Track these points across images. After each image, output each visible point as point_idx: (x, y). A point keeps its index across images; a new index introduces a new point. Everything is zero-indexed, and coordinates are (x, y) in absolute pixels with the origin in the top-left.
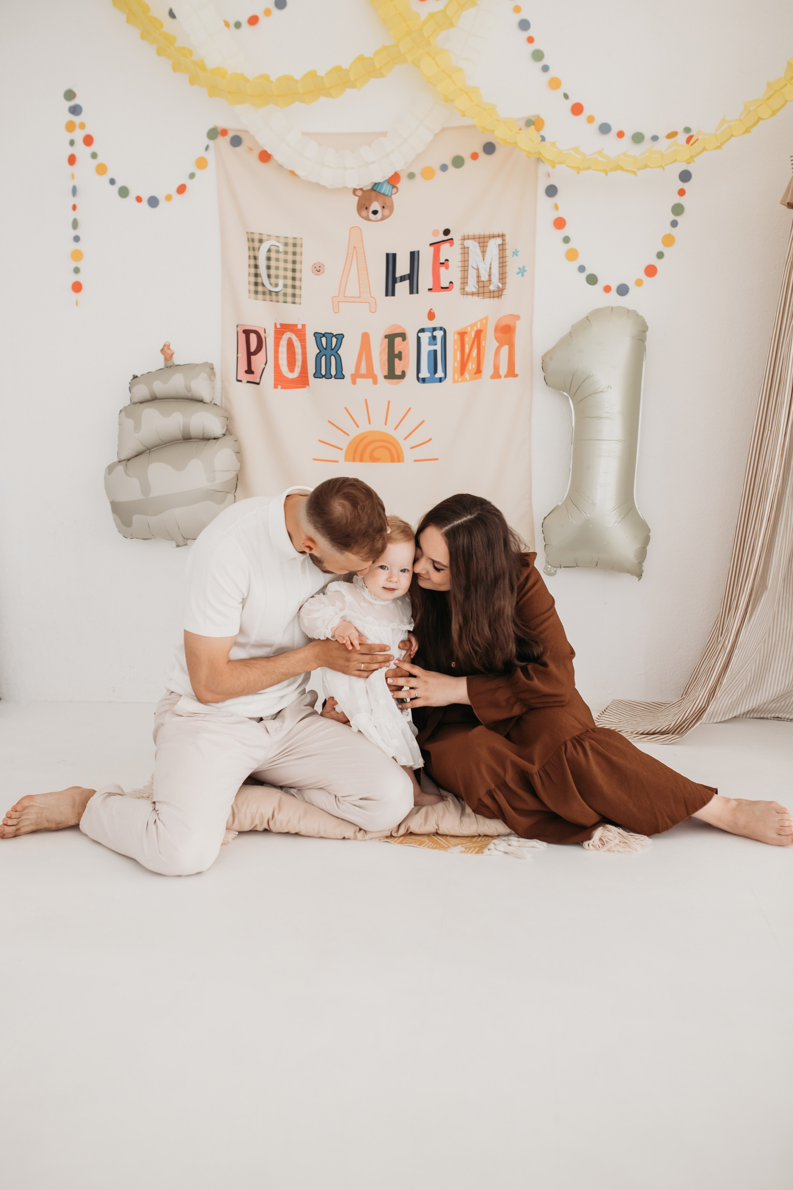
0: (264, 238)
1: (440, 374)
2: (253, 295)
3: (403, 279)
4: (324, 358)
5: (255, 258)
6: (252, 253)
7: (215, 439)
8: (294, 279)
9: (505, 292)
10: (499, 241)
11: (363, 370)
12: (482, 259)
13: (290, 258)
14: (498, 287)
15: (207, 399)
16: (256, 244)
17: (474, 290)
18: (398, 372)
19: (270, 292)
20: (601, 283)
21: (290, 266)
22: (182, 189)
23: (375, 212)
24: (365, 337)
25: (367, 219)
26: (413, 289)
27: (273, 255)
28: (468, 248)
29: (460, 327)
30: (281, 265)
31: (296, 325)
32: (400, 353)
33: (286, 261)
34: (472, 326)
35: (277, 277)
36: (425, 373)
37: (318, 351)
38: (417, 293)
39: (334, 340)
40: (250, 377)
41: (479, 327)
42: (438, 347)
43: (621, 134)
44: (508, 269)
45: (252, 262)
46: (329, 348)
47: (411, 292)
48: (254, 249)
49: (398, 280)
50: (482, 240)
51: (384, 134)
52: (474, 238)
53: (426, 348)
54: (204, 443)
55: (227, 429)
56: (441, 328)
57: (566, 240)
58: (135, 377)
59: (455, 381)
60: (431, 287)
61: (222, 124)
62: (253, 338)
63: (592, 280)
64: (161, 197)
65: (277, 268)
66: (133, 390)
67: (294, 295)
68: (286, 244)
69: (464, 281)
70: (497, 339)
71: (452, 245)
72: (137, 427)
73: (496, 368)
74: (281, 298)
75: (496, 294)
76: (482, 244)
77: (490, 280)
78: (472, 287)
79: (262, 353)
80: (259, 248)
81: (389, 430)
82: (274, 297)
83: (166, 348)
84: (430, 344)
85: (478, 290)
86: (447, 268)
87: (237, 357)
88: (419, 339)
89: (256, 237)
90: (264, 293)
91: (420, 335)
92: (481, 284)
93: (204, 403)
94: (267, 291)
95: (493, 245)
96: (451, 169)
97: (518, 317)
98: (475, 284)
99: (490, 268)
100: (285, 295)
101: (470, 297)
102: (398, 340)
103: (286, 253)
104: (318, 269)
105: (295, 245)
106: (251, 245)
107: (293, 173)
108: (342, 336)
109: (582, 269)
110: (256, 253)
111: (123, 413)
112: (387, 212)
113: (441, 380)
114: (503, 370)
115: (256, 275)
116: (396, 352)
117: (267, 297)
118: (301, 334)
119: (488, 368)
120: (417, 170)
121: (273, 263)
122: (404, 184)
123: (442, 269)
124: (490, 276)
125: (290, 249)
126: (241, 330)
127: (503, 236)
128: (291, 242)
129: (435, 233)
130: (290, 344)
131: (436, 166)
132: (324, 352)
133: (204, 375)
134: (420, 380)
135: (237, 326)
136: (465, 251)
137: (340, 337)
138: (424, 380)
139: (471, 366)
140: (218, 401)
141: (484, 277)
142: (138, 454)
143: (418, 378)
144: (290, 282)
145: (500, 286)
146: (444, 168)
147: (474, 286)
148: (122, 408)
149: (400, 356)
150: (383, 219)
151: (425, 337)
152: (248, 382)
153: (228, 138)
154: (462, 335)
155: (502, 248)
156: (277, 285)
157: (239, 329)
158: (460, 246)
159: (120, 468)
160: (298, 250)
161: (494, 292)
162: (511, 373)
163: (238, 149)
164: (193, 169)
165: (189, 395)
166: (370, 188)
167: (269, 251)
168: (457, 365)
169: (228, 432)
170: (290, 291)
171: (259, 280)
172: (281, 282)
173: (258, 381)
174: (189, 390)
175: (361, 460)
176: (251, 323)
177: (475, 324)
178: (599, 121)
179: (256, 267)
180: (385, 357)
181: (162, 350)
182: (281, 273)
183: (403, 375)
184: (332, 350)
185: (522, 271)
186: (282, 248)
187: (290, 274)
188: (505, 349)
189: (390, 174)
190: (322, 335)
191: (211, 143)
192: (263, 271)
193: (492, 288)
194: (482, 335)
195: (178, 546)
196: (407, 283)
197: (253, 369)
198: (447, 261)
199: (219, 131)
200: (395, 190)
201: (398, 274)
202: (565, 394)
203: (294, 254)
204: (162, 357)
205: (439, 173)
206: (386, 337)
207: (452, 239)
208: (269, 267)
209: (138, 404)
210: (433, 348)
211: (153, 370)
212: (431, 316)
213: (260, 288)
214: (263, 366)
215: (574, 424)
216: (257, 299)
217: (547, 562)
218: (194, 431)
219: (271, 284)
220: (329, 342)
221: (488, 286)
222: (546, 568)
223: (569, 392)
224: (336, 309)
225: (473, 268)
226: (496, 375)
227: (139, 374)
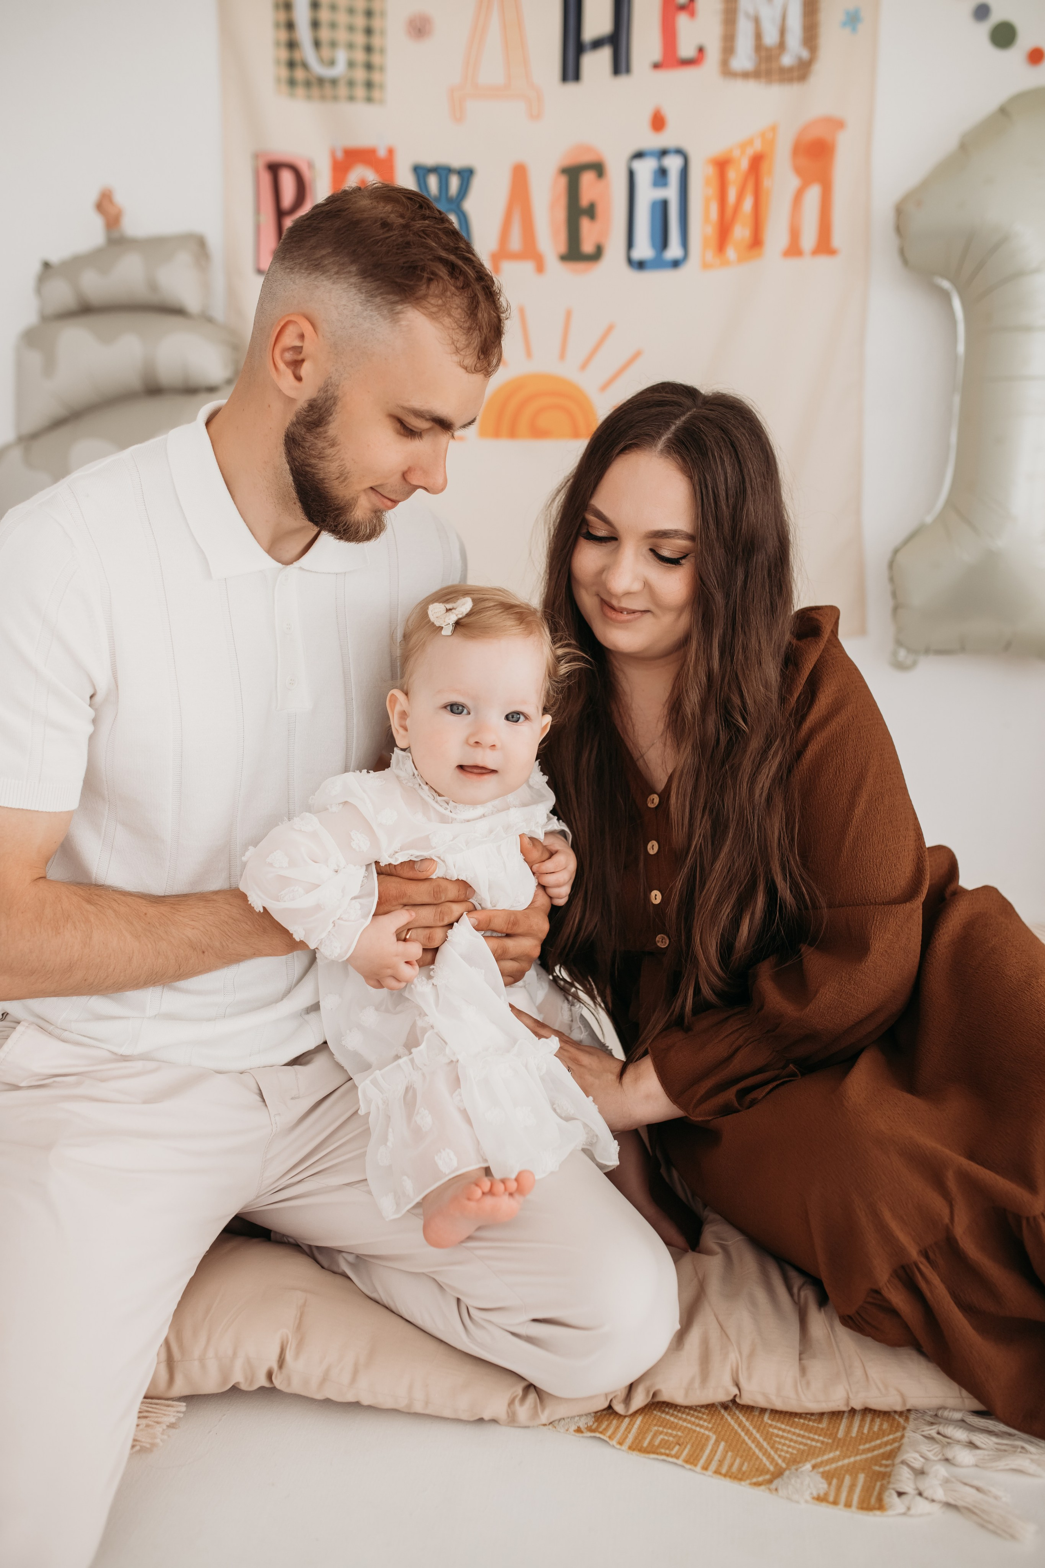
1: (674, 251)
2: (284, 88)
3: (597, 44)
5: (288, 6)
7: (208, 389)
8: (369, 49)
9: (816, 67)
11: (515, 243)
14: (800, 59)
15: (193, 308)
17: (749, 66)
18: (588, 247)
19: (321, 81)
20: (1025, 42)
21: (360, 21)
24: (520, 175)
26: (620, 65)
29: (717, 148)
30: (342, 18)
31: (374, 151)
32: (592, 205)
33: (351, 11)
34: (743, 146)
36: (643, 249)
38: (629, 72)
39: (454, 183)
41: (758, 146)
42: (671, 193)
44: (823, 16)
45: (282, 16)
46: (443, 198)
47: (616, 71)
49: (588, 47)
53: (646, 195)
54: (185, 398)
56: (679, 152)
58: (46, 265)
59: (706, 266)
60: (657, 59)
62: (287, 180)
63: (1004, 36)
65: (333, 26)
66: (44, 292)
67: (369, 85)
69: (728, 47)
70: (798, 172)
72: (49, 365)
73: (795, 234)
75: (795, 73)
77: (782, 45)
78: (744, 59)
81: (568, 371)
82: (328, 90)
83: (105, 201)
84: (655, 185)
85: (758, 66)
86: (692, 15)
87: (256, 224)
88: (631, 175)
90: (308, 84)
91: (635, 165)
92: (763, 54)
93: (187, 316)
94: (314, 78)
97: (838, 124)
98: (751, 52)
99: (784, 18)
100: (351, 84)
101: (739, 82)
102: (587, 179)
104: (419, 28)
108: (469, 172)
109: (982, 12)
111: (25, 341)
113: (676, 264)
114: (808, 239)
115: (291, 45)
116: (584, 203)
117: (315, 91)
118: (384, 167)
119: (776, 236)
121: (324, 15)
123: (682, 20)
124: (782, 33)
126: (261, 164)
133: (184, 258)
134: (635, 264)
135: (254, 156)
137: (466, 175)
138: (641, 265)
139: (741, 232)
140: (219, 312)
141: (770, 38)
142: (56, 425)
143: (630, 261)
144: (360, 56)
145: (805, 54)
147: (750, 59)
148: (22, 330)
149: (591, 212)
151: (645, 169)
154: (722, 165)
156: (332, 63)
157: (257, 162)
159: (18, 455)
161: (791, 70)
162: (825, 246)
165: (156, 299)
168: (711, 231)
170: (360, 75)
171: (297, 56)
172: (341, 56)
174: (153, 286)
175: (513, 434)
176: (282, 148)
177: (750, 142)
179: (290, 26)
180: (561, 214)
181: (99, 207)
182: (342, 36)
183: (597, 255)
184: (450, 200)
185: (853, 19)
187: (360, 39)
188: (813, 194)
190: (428, 171)
192: (304, 33)
193: (786, 60)
194: (765, 166)
196: (605, 54)
198: (692, 4)
201: (588, 35)
202: (946, 284)
206: (563, 171)
208: (315, 24)
209: (54, 321)
210: (660, 194)
211: (83, 250)
212: (658, 122)
213: (300, 74)
215: (961, 348)
216: (292, 95)
217: (899, 643)
218: (168, 372)
219: (321, 61)
220: (444, 185)
221: (779, 55)
222: (895, 654)
223: (954, 282)
224: (458, 114)
225: (747, 15)
226: (794, 250)
227: (54, 260)
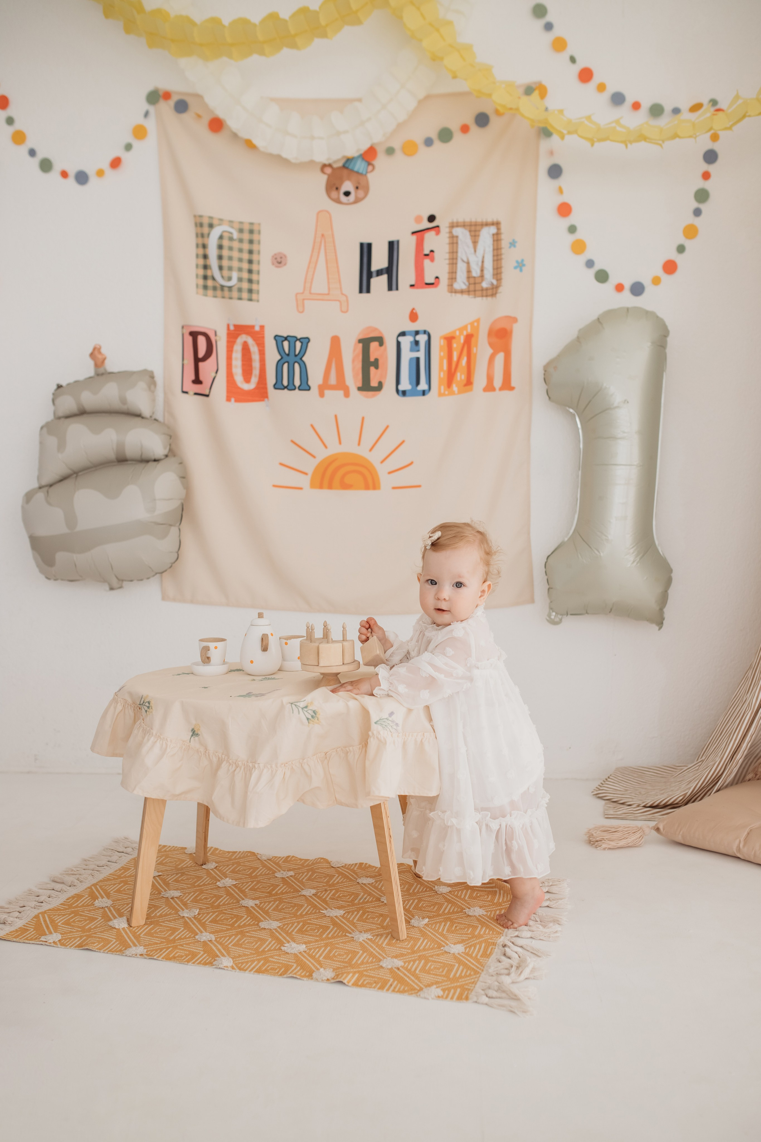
0: (215, 222)
1: (423, 385)
2: (201, 291)
3: (379, 273)
4: (286, 366)
5: (204, 246)
6: (200, 241)
7: (155, 460)
8: (250, 271)
9: (500, 289)
10: (493, 230)
11: (333, 380)
12: (472, 250)
13: (246, 246)
14: (492, 284)
15: (146, 413)
16: (206, 230)
17: (464, 287)
18: (374, 383)
19: (222, 287)
20: (613, 280)
21: (246, 256)
22: (116, 163)
23: (347, 194)
24: (335, 342)
25: (338, 201)
26: (392, 285)
27: (226, 243)
28: (457, 237)
29: (447, 330)
30: (235, 254)
31: (253, 327)
32: (377, 360)
33: (241, 250)
34: (461, 330)
35: (230, 269)
36: (405, 385)
37: (279, 357)
38: (397, 289)
39: (298, 344)
40: (197, 388)
41: (469, 330)
42: (421, 354)
43: (636, 106)
44: (504, 263)
45: (201, 251)
46: (292, 354)
47: (390, 288)
48: (202, 236)
49: (374, 274)
50: (473, 228)
51: (360, 100)
52: (464, 225)
53: (407, 355)
54: (143, 465)
55: (170, 450)
56: (425, 332)
57: (572, 229)
58: (59, 387)
59: (440, 395)
60: (413, 283)
61: (164, 85)
62: (202, 341)
63: (602, 277)
64: (91, 172)
65: (230, 258)
66: (57, 402)
67: (250, 291)
68: (241, 231)
69: (452, 277)
70: (491, 345)
71: (438, 233)
72: (61, 446)
73: (490, 379)
74: (235, 294)
75: (490, 292)
76: (473, 233)
77: (482, 276)
78: (461, 283)
79: (212, 359)
80: (209, 235)
81: (363, 451)
82: (226, 293)
83: (96, 352)
84: (412, 350)
85: (469, 287)
86: (432, 260)
87: (183, 365)
88: (399, 344)
89: (206, 221)
90: (215, 288)
91: (401, 339)
92: (472, 281)
93: (143, 418)
94: (218, 286)
95: (486, 235)
96: (437, 144)
97: (515, 320)
98: (465, 281)
99: (483, 262)
100: (240, 290)
101: (459, 295)
102: (374, 345)
103: (241, 241)
104: (279, 261)
105: (251, 232)
106: (199, 230)
107: (250, 145)
108: (307, 340)
109: (590, 264)
110: (205, 241)
111: (45, 429)
112: (361, 193)
113: (424, 393)
114: (498, 382)
115: (206, 267)
116: (372, 359)
117: (219, 293)
118: (258, 336)
119: (480, 379)
120: (396, 144)
121: (225, 253)
122: (381, 161)
123: (427, 262)
124: (482, 270)
125: (246, 236)
126: (187, 332)
127: (497, 224)
128: (246, 227)
129: (418, 219)
130: (246, 348)
131: (419, 140)
132: (286, 358)
133: (142, 385)
134: (400, 393)
135: (183, 327)
136: (454, 241)
137: (305, 341)
138: (404, 393)
139: (460, 376)
140: (159, 416)
141: (476, 272)
142: (64, 479)
143: (397, 391)
144: (245, 275)
145: (495, 282)
146: (429, 142)
147: (464, 283)
148: (43, 423)
149: (376, 364)
150: (357, 201)
151: (406, 342)
152: (196, 394)
153: (172, 102)
154: (449, 340)
155: (497, 238)
156: (230, 279)
157: (185, 331)
158: (448, 235)
159: (41, 496)
160: (255, 237)
161: (487, 289)
162: (507, 385)
163: (185, 116)
164: (130, 138)
165: (124, 408)
166: (340, 164)
167: (221, 237)
168: (444, 375)
169: (172, 453)
170: (245, 285)
171: (209, 273)
172: (235, 275)
173: (207, 393)
174: (124, 401)
175: (330, 487)
176: (199, 324)
177: (465, 328)
178: (612, 89)
179: (205, 257)
180: (359, 365)
181: (92, 355)
182: (235, 264)
183: (380, 387)
184: (296, 356)
185: (520, 265)
186: (236, 235)
187: (245, 266)
188: (500, 357)
189: (365, 147)
190: (283, 339)
191: (152, 109)
192: (213, 261)
193: (485, 285)
194: (473, 340)
195: (112, 589)
196: (384, 277)
197: (201, 378)
198: (432, 253)
199: (161, 93)
200: (370, 168)
201: (374, 268)
202: (571, 410)
203: (251, 242)
204: (91, 363)
205: (423, 149)
206: (360, 341)
207: (438, 227)
208: (220, 257)
209: (62, 420)
210: (415, 355)
211: (81, 378)
212: (413, 317)
213: (210, 283)
214: (213, 374)
215: (581, 446)
216: (206, 295)
217: (551, 608)
218: (130, 451)
219: (223, 277)
220: (292, 347)
221: (480, 283)
222: (549, 615)
223: (576, 409)
224: (300, 308)
225: (463, 261)
226: (489, 387)
227: (64, 384)
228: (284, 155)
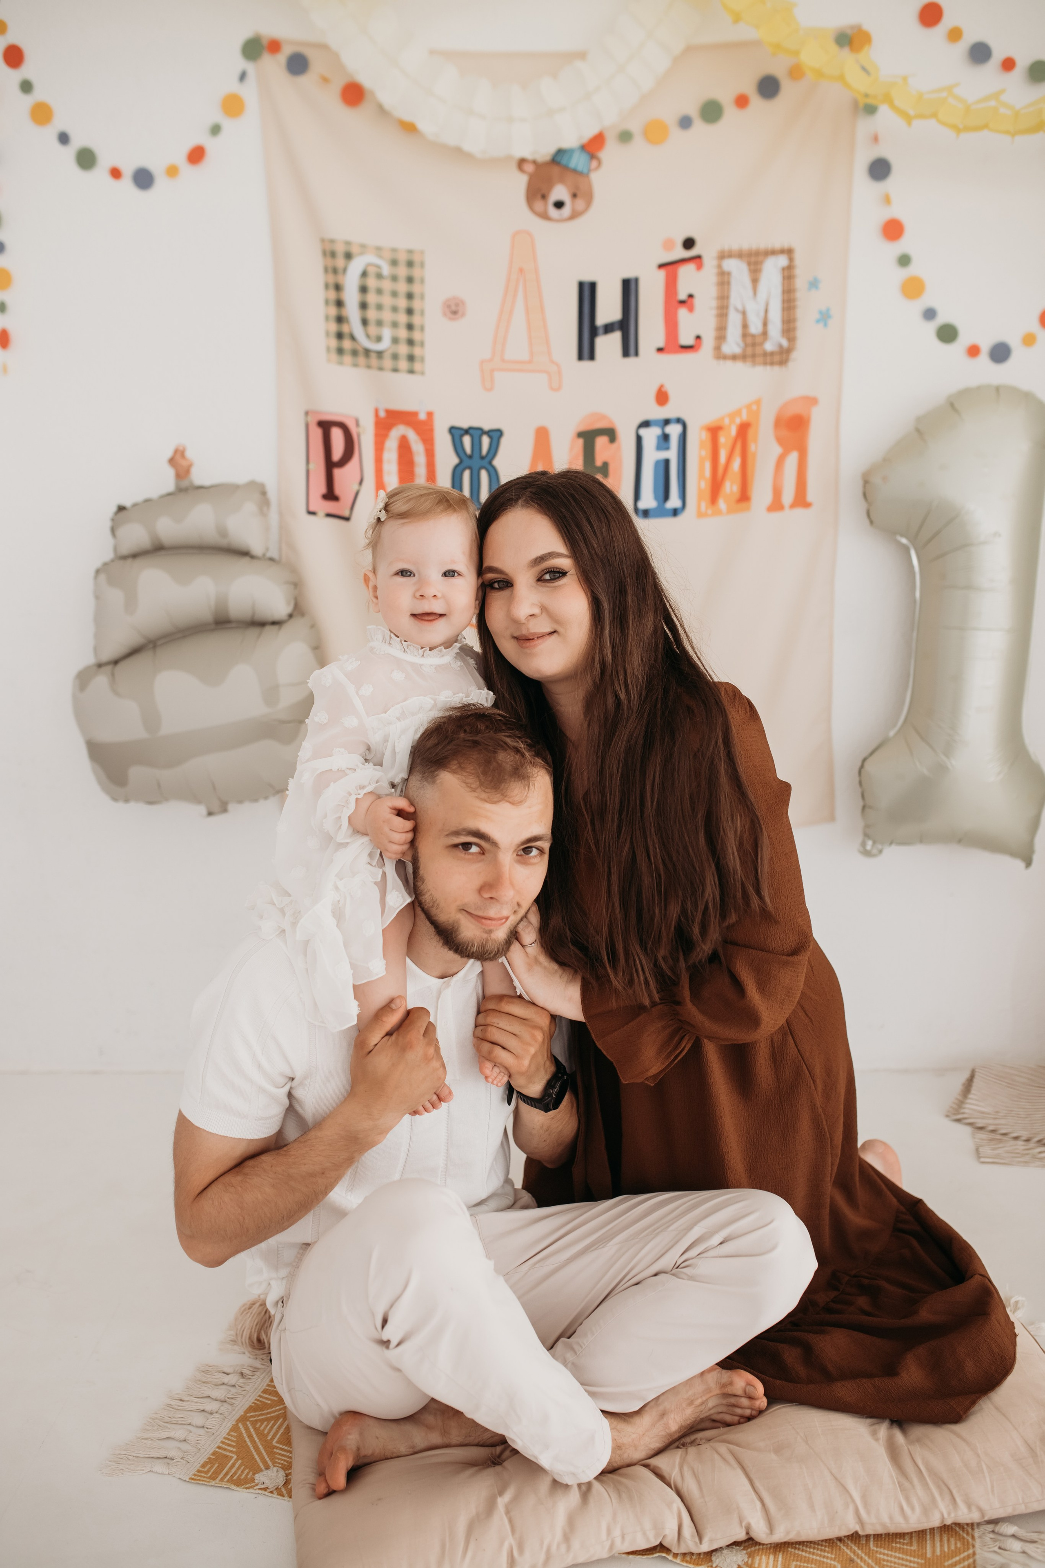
0: (355, 250)
1: (674, 502)
2: (334, 356)
3: (609, 328)
4: (467, 475)
5: (338, 288)
6: (331, 279)
7: (274, 623)
8: (410, 327)
9: (794, 355)
10: (783, 261)
12: (750, 292)
13: (402, 287)
14: (781, 346)
15: (257, 548)
16: (340, 262)
17: (737, 350)
19: (367, 352)
20: (964, 340)
21: (402, 303)
22: (196, 155)
23: (559, 205)
24: (542, 434)
25: (545, 216)
26: (629, 348)
27: (371, 283)
28: (729, 274)
29: (711, 417)
30: (387, 300)
31: (415, 414)
32: (606, 465)
33: (394, 294)
34: (732, 416)
35: (379, 323)
36: (648, 501)
37: (456, 461)
38: (637, 354)
39: (486, 441)
40: (331, 507)
41: (744, 417)
42: (672, 454)
43: (1008, 64)
44: (800, 313)
45: (332, 295)
46: (476, 456)
47: (626, 353)
48: (335, 271)
49: (601, 331)
50: (753, 259)
51: (582, 55)
52: (740, 255)
53: (651, 456)
54: (253, 632)
55: (296, 606)
56: (679, 421)
57: (904, 260)
58: (121, 509)
59: (700, 515)
60: (661, 344)
61: (270, 30)
63: (947, 334)
64: (157, 168)
65: (379, 307)
66: (120, 532)
67: (411, 358)
68: (394, 263)
69: (721, 335)
70: (780, 440)
71: (700, 267)
72: (131, 603)
73: (777, 493)
74: (388, 363)
75: (777, 358)
76: (752, 267)
77: (765, 334)
78: (733, 344)
79: (354, 462)
80: (345, 270)
82: (374, 361)
83: (178, 457)
84: (659, 448)
85: (744, 350)
86: (691, 309)
87: (308, 472)
88: (639, 439)
89: (340, 249)
90: (355, 353)
91: (643, 432)
92: (749, 340)
93: (253, 557)
94: (360, 349)
95: (772, 268)
96: (699, 125)
97: (814, 402)
98: (739, 339)
99: (766, 311)
100: (395, 357)
101: (729, 363)
102: (601, 442)
103: (394, 278)
104: (454, 310)
105: (410, 264)
106: (330, 262)
107: (409, 128)
108: (499, 433)
109: (930, 314)
110: (340, 279)
111: (102, 577)
112: (580, 204)
113: (675, 512)
114: (788, 496)
115: (340, 319)
116: (599, 463)
117: (361, 360)
118: (425, 430)
119: (761, 493)
120: (635, 127)
121: (371, 298)
122: (610, 153)
123: (682, 312)
124: (765, 324)
125: (402, 271)
126: (313, 421)
127: (789, 252)
128: (402, 258)
129: (668, 245)
130: (404, 447)
131: (670, 118)
132: (467, 462)
133: (250, 507)
134: (640, 513)
135: (307, 413)
136: (724, 280)
137: (496, 435)
138: (646, 514)
139: (731, 487)
140: (275, 553)
141: (755, 328)
142: (134, 652)
144: (403, 333)
145: (785, 343)
146: (685, 123)
147: (738, 345)
148: (98, 564)
149: (604, 470)
150: (574, 216)
151: (650, 436)
152: (329, 515)
153: (282, 58)
154: (714, 431)
155: (788, 274)
156: (379, 339)
157: (310, 419)
158: (714, 271)
159: (102, 680)
160: (416, 272)
161: (772, 354)
162: (801, 500)
163: (303, 80)
164: (216, 116)
165: (224, 542)
166: (548, 158)
167: (364, 274)
168: (705, 485)
169: (298, 610)
170: (403, 349)
171: (345, 329)
172: (387, 333)
173: (346, 513)
174: (223, 533)
176: (333, 410)
177: (738, 412)
178: (971, 37)
179: (339, 303)
181: (172, 461)
182: (387, 316)
184: (482, 458)
185: (824, 317)
186: (386, 270)
187: (403, 318)
188: (792, 459)
189: (589, 133)
190: (462, 432)
191: (250, 67)
192: (352, 311)
193: (769, 346)
194: (751, 433)
195: (210, 814)
196: (617, 336)
197: (338, 491)
198: (690, 299)
199: (265, 42)
200: (594, 163)
201: (602, 319)
202: (904, 541)
203: (410, 280)
204: (170, 473)
205: (676, 133)
206: (580, 435)
207: (699, 257)
208: (364, 306)
209: (130, 561)
210: (663, 455)
211: (154, 494)
212: (662, 397)
213: (347, 344)
214: (355, 487)
215: (918, 594)
216: (341, 363)
217: (867, 836)
218: (236, 609)
219: (368, 336)
220: (476, 444)
221: (762, 344)
222: (864, 844)
223: (912, 540)
224: (488, 384)
225: (737, 310)
226: (776, 505)
227: (127, 503)
228: (467, 147)
